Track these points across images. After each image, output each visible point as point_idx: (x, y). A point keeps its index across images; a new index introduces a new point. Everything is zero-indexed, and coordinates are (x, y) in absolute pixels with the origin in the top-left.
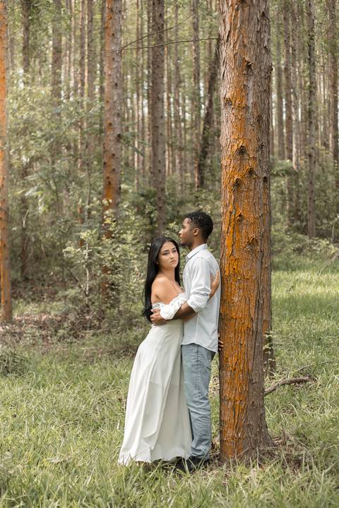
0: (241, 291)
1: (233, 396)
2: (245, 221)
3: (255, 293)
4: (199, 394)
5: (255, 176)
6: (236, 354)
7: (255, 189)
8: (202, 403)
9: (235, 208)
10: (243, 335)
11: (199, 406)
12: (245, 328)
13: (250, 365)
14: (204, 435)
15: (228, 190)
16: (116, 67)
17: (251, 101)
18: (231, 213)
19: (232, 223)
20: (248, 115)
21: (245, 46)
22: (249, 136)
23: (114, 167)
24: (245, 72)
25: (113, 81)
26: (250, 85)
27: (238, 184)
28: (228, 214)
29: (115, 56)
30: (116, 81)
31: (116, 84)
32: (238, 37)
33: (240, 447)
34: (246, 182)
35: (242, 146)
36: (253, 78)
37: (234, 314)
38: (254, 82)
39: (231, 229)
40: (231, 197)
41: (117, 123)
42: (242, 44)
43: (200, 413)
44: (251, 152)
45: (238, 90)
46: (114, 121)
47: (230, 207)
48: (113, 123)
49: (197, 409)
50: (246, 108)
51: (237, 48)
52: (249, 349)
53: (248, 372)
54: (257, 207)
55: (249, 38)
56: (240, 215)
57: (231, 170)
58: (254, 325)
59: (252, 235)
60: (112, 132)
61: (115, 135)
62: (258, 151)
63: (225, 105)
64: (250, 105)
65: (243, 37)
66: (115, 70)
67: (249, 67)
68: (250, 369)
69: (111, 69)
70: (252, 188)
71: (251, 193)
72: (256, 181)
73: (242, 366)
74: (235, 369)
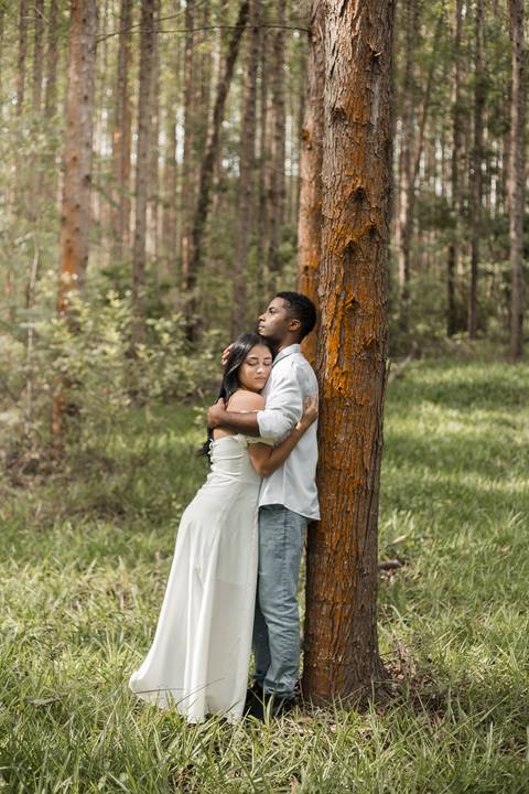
0: (350, 425)
1: (331, 595)
2: (360, 311)
3: (372, 429)
4: (283, 594)
5: (378, 239)
6: (339, 527)
7: (377, 260)
8: (289, 608)
9: (344, 289)
10: (352, 497)
11: (283, 613)
12: (355, 485)
13: (361, 546)
14: (289, 660)
15: (334, 258)
16: (88, 70)
17: (376, 115)
18: (338, 296)
19: (340, 313)
20: (371, 139)
21: (370, 25)
22: (371, 173)
23: (77, 225)
24: (368, 68)
25: (82, 93)
26: (376, 89)
27: (351, 250)
28: (333, 298)
29: (85, 53)
30: (85, 92)
31: (86, 98)
32: (360, 10)
33: (339, 679)
34: (363, 246)
35: (359, 189)
36: (380, 78)
37: (337, 462)
38: (382, 85)
39: (337, 323)
40: (339, 270)
41: (84, 157)
42: (365, 21)
43: (285, 623)
44: (374, 199)
45: (356, 96)
46: (81, 154)
47: (337, 287)
48: (79, 158)
49: (280, 617)
50: (369, 126)
51: (357, 28)
52: (360, 520)
53: (357, 558)
54: (379, 289)
55: (377, 12)
56: (353, 301)
57: (341, 225)
58: (369, 480)
59: (370, 335)
60: (76, 171)
61: (82, 176)
62: (383, 198)
63: (334, 119)
64: (375, 123)
65: (367, 10)
66: (85, 76)
67: (375, 60)
68: (360, 551)
69: (79, 73)
70: (373, 257)
71: (371, 266)
72: (378, 247)
73: (347, 548)
74: (336, 553)
